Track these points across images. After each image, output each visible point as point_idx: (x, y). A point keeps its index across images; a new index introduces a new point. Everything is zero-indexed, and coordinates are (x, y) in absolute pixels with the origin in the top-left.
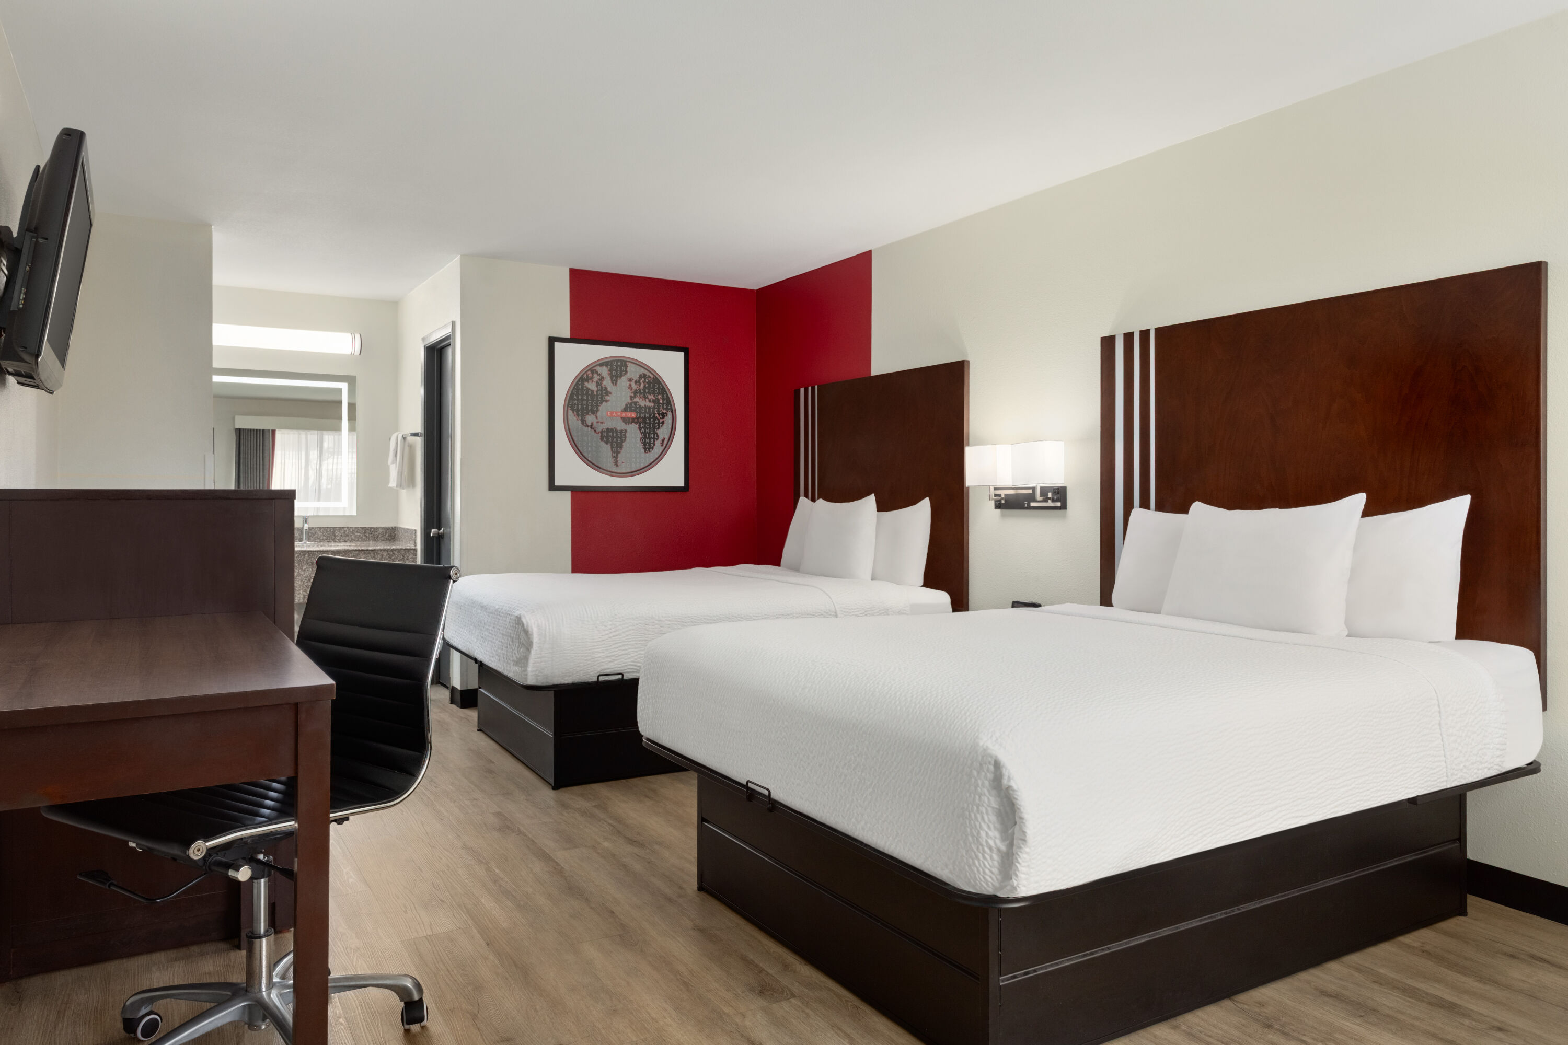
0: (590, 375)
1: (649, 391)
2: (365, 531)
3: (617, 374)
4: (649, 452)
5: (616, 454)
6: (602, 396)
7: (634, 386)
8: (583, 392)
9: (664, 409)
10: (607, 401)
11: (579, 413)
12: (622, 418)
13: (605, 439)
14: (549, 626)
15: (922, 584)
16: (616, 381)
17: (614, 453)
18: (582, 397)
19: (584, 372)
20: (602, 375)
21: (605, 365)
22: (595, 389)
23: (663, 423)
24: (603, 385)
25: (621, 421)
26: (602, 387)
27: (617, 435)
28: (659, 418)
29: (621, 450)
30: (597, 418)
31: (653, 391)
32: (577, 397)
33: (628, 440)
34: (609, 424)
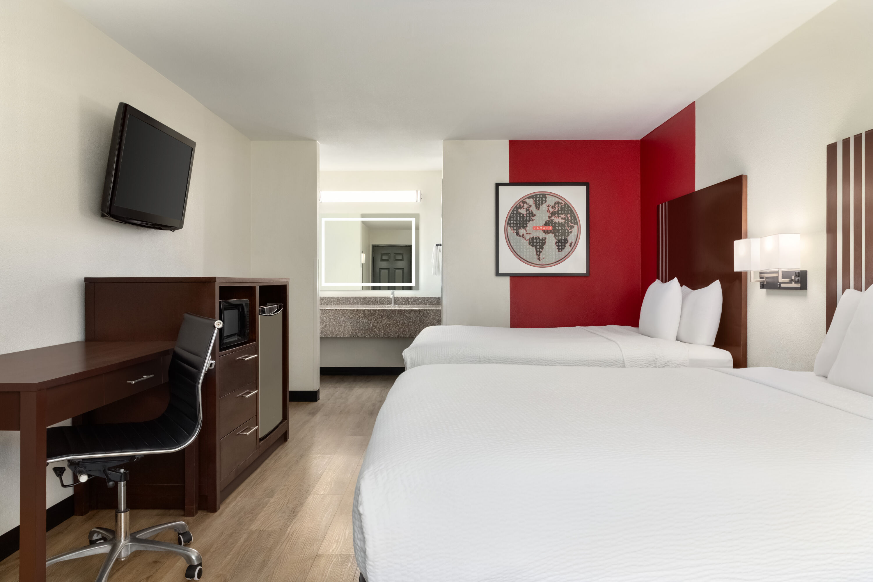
0: (522, 205)
1: (561, 212)
2: (424, 299)
3: (539, 202)
4: (562, 251)
5: (539, 253)
6: (530, 217)
7: (551, 210)
8: (517, 216)
9: (572, 223)
10: (533, 220)
11: (515, 228)
12: (543, 230)
13: (531, 244)
14: (417, 358)
15: (713, 344)
16: (539, 207)
17: (538, 252)
18: (517, 219)
19: (517, 203)
20: (530, 204)
21: (532, 198)
22: (525, 213)
23: (571, 232)
24: (530, 210)
25: (543, 232)
26: (530, 212)
27: (539, 241)
28: (568, 229)
29: (542, 250)
30: (526, 231)
31: (564, 212)
32: (513, 218)
33: (547, 243)
34: (535, 235)
